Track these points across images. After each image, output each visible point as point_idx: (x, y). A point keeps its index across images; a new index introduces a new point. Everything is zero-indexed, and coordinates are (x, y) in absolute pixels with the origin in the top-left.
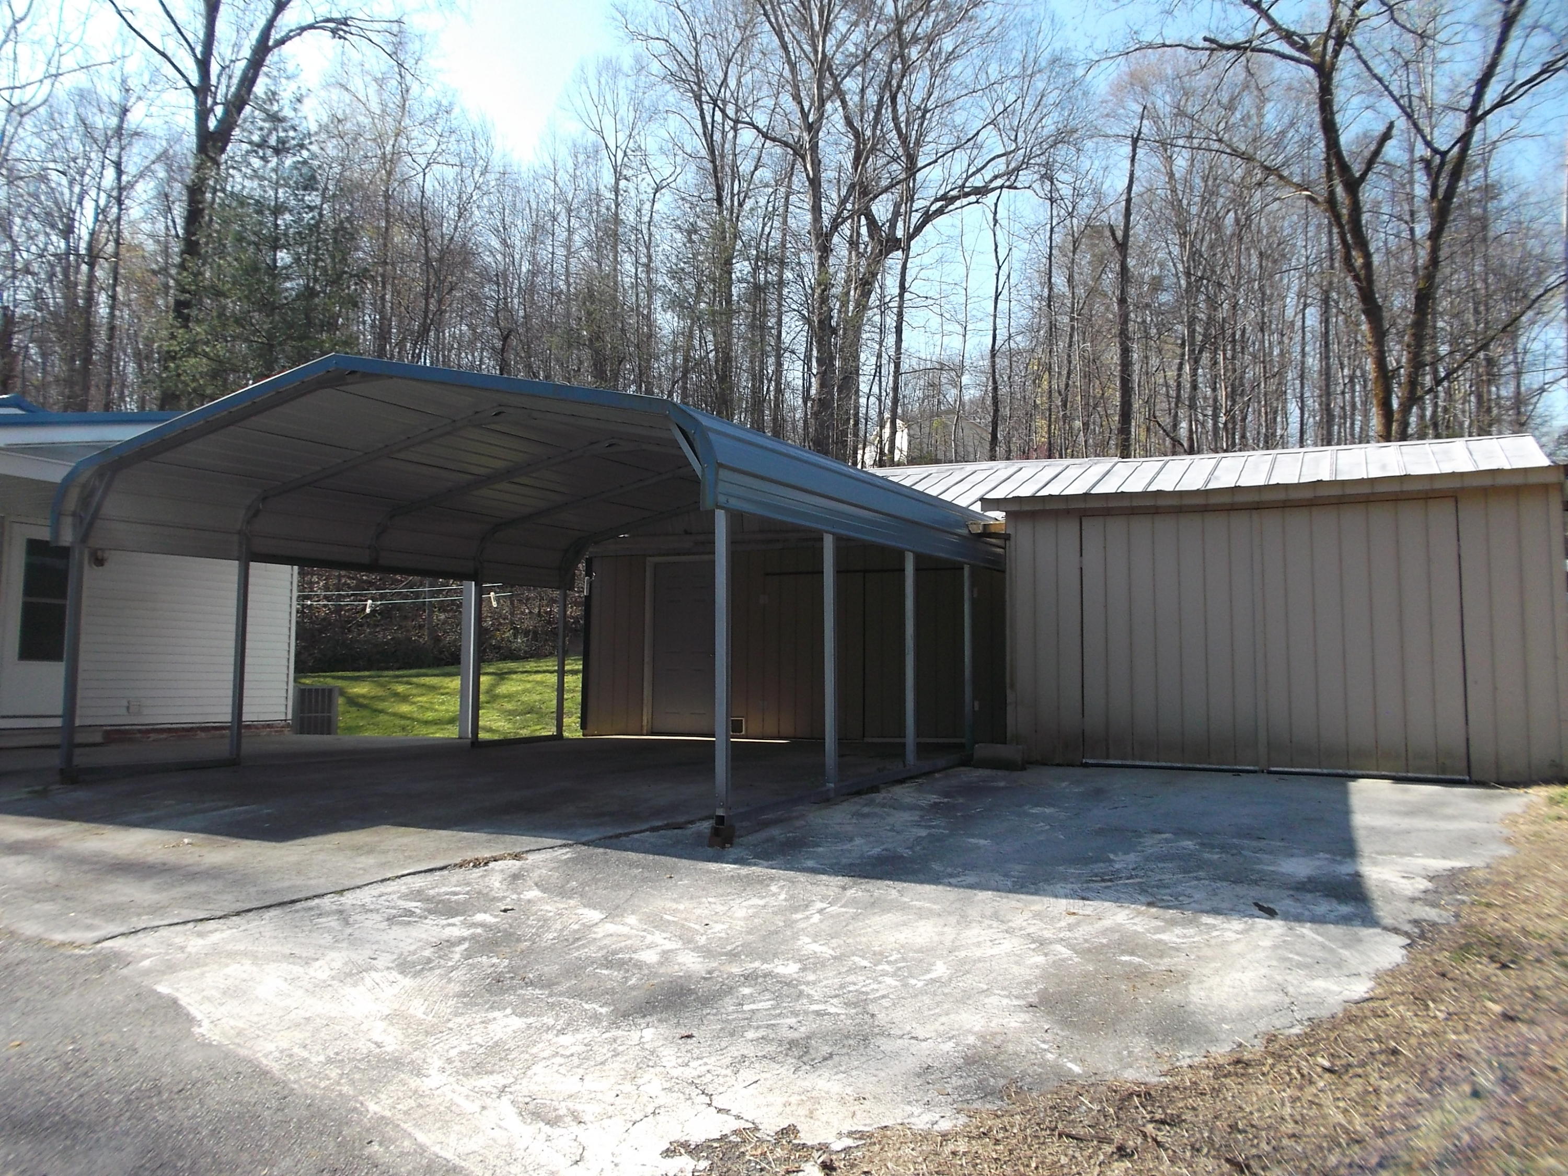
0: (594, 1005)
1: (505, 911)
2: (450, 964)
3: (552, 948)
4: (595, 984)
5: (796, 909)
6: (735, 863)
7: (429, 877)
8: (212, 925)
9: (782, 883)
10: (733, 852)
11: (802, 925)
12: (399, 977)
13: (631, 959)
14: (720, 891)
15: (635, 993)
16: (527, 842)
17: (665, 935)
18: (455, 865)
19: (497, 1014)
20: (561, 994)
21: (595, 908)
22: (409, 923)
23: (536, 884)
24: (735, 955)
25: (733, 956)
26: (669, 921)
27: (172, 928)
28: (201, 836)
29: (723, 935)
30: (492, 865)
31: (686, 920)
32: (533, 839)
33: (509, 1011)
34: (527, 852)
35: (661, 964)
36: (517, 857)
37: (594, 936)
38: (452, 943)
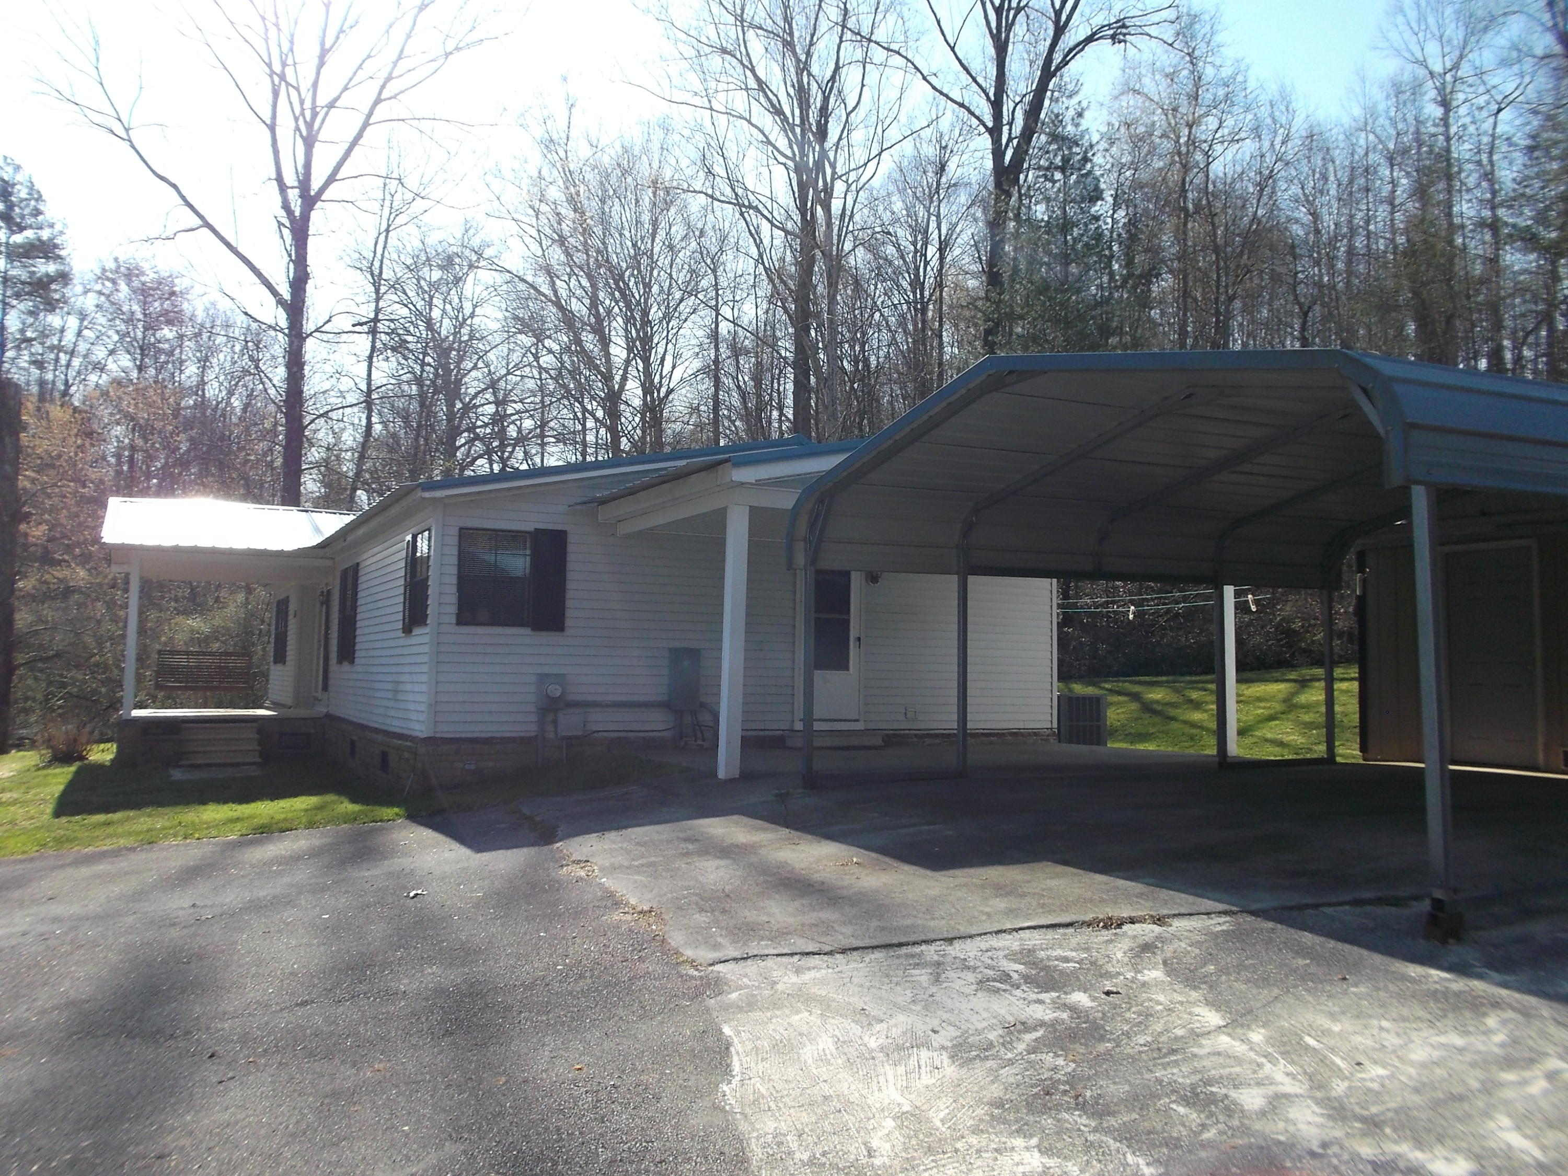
0: (1141, 1161)
1: (1108, 993)
2: (1010, 1055)
3: (1133, 1059)
4: (1159, 1127)
5: (1509, 1063)
6: (1449, 969)
7: (1050, 934)
8: (815, 961)
9: (1510, 1014)
10: (1457, 951)
11: (1509, 1094)
12: (946, 1061)
13: (1226, 1096)
14: (1406, 1012)
15: (1203, 1154)
16: (1183, 900)
17: (1290, 1069)
18: (1083, 923)
19: (1019, 1142)
20: (1108, 1131)
21: (1218, 1009)
22: (997, 991)
23: (1165, 963)
24: (1376, 1125)
25: (1373, 1125)
26: (1307, 1047)
27: (779, 958)
28: (873, 855)
29: (1375, 1086)
30: (1126, 928)
31: (1332, 1050)
32: (1191, 898)
33: (1034, 1141)
34: (1175, 915)
35: (1263, 1114)
36: (1159, 920)
37: (1195, 1050)
38: (1027, 1027)
